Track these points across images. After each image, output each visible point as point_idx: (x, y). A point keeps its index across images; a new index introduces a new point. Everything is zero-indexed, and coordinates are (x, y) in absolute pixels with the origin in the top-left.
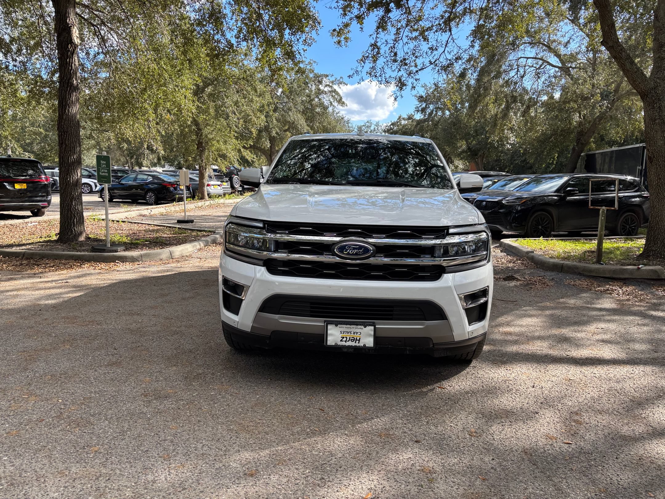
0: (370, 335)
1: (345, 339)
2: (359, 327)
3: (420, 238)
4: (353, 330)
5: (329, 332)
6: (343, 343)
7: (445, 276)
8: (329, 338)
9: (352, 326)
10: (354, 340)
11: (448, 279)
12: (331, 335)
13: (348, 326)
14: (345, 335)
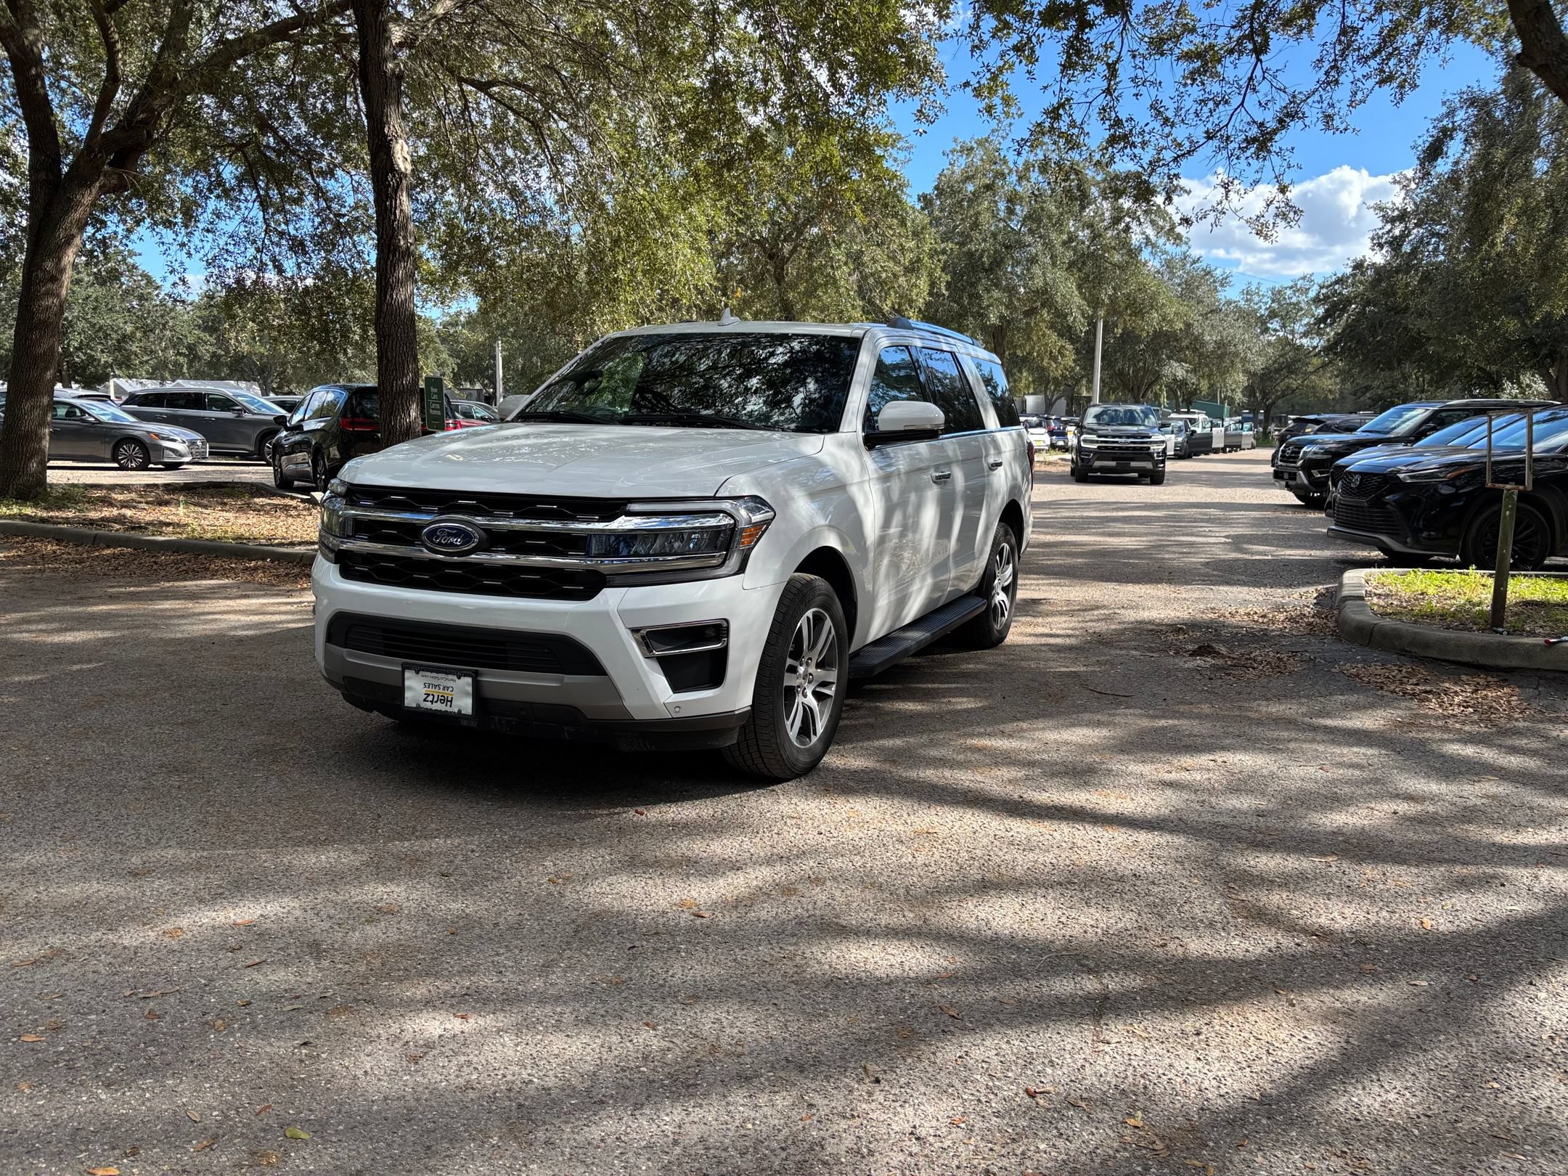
0: (467, 694)
1: (430, 698)
2: (450, 677)
3: (573, 519)
4: (444, 683)
5: (407, 683)
6: (428, 705)
7: (606, 592)
8: (408, 694)
9: (440, 675)
10: (444, 700)
11: (610, 598)
12: (410, 688)
13: (434, 675)
14: (431, 690)
